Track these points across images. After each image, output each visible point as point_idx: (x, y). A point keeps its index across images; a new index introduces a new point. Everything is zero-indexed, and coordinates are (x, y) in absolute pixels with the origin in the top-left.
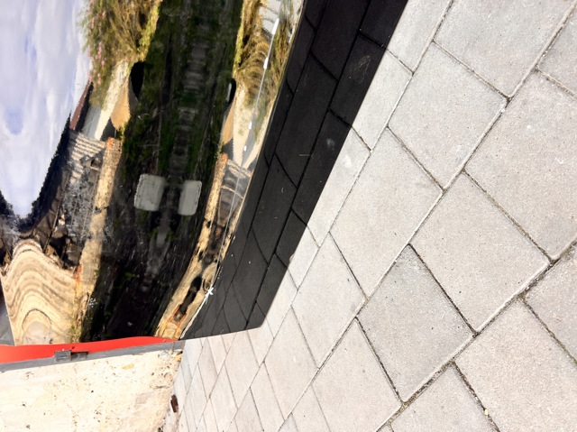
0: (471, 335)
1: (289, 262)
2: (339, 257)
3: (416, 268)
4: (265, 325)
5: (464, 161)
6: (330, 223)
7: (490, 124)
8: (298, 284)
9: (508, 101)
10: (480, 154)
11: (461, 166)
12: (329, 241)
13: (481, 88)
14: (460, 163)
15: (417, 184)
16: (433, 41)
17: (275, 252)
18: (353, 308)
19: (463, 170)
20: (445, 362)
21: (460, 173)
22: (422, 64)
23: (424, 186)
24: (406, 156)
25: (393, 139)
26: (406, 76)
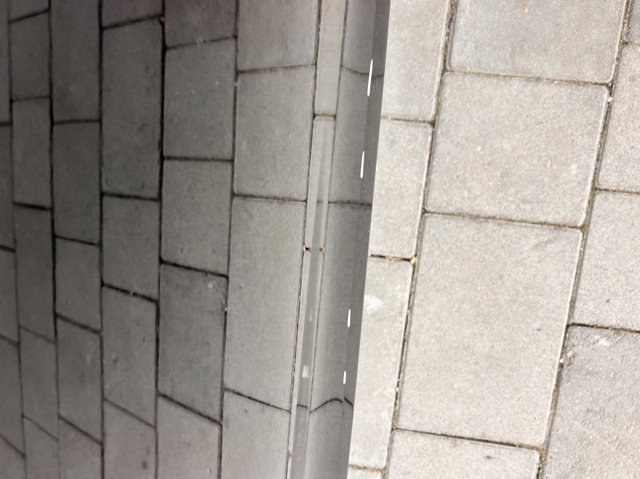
9: (611, 88)
13: (564, 91)
16: (444, 70)
19: (594, 189)
21: (593, 195)
22: (444, 105)
24: (490, 227)
25: (451, 224)
26: (422, 132)
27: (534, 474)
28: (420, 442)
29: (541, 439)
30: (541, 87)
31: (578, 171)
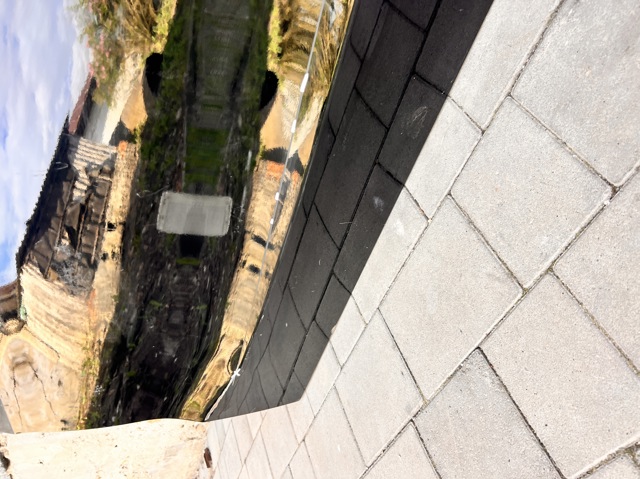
1: (330, 334)
2: (391, 343)
3: (488, 380)
5: (552, 259)
6: (379, 298)
7: (588, 217)
8: (342, 361)
9: (615, 191)
10: (572, 255)
11: (547, 264)
12: (377, 320)
13: (576, 168)
14: (545, 259)
15: (489, 275)
16: (509, 95)
17: (314, 319)
18: (408, 409)
19: (550, 269)
21: (546, 272)
22: (495, 123)
23: (498, 279)
24: (473, 236)
25: (456, 214)
26: (474, 134)
27: (415, 410)
28: (383, 328)
29: (428, 396)
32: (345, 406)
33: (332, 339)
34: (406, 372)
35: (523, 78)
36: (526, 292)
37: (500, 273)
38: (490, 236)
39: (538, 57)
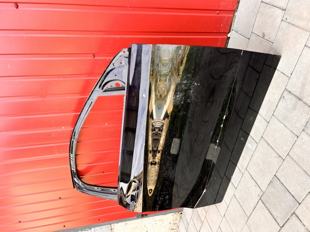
0: (298, 204)
1: (231, 179)
3: (278, 183)
4: (223, 201)
6: (246, 166)
7: (294, 142)
8: (236, 186)
9: (298, 137)
10: (292, 151)
11: (287, 153)
12: (246, 172)
13: (289, 132)
15: (275, 157)
16: (273, 115)
17: (225, 175)
18: (259, 195)
20: (292, 213)
21: (287, 155)
22: (271, 121)
23: (277, 158)
25: (264, 142)
26: (266, 123)
27: (261, 196)
28: (248, 174)
29: (264, 191)
30: (286, 128)
31: (286, 148)
32: (239, 200)
33: (232, 180)
34: (257, 185)
35: (275, 112)
36: (284, 160)
37: (277, 156)
38: (274, 147)
39: (278, 108)
